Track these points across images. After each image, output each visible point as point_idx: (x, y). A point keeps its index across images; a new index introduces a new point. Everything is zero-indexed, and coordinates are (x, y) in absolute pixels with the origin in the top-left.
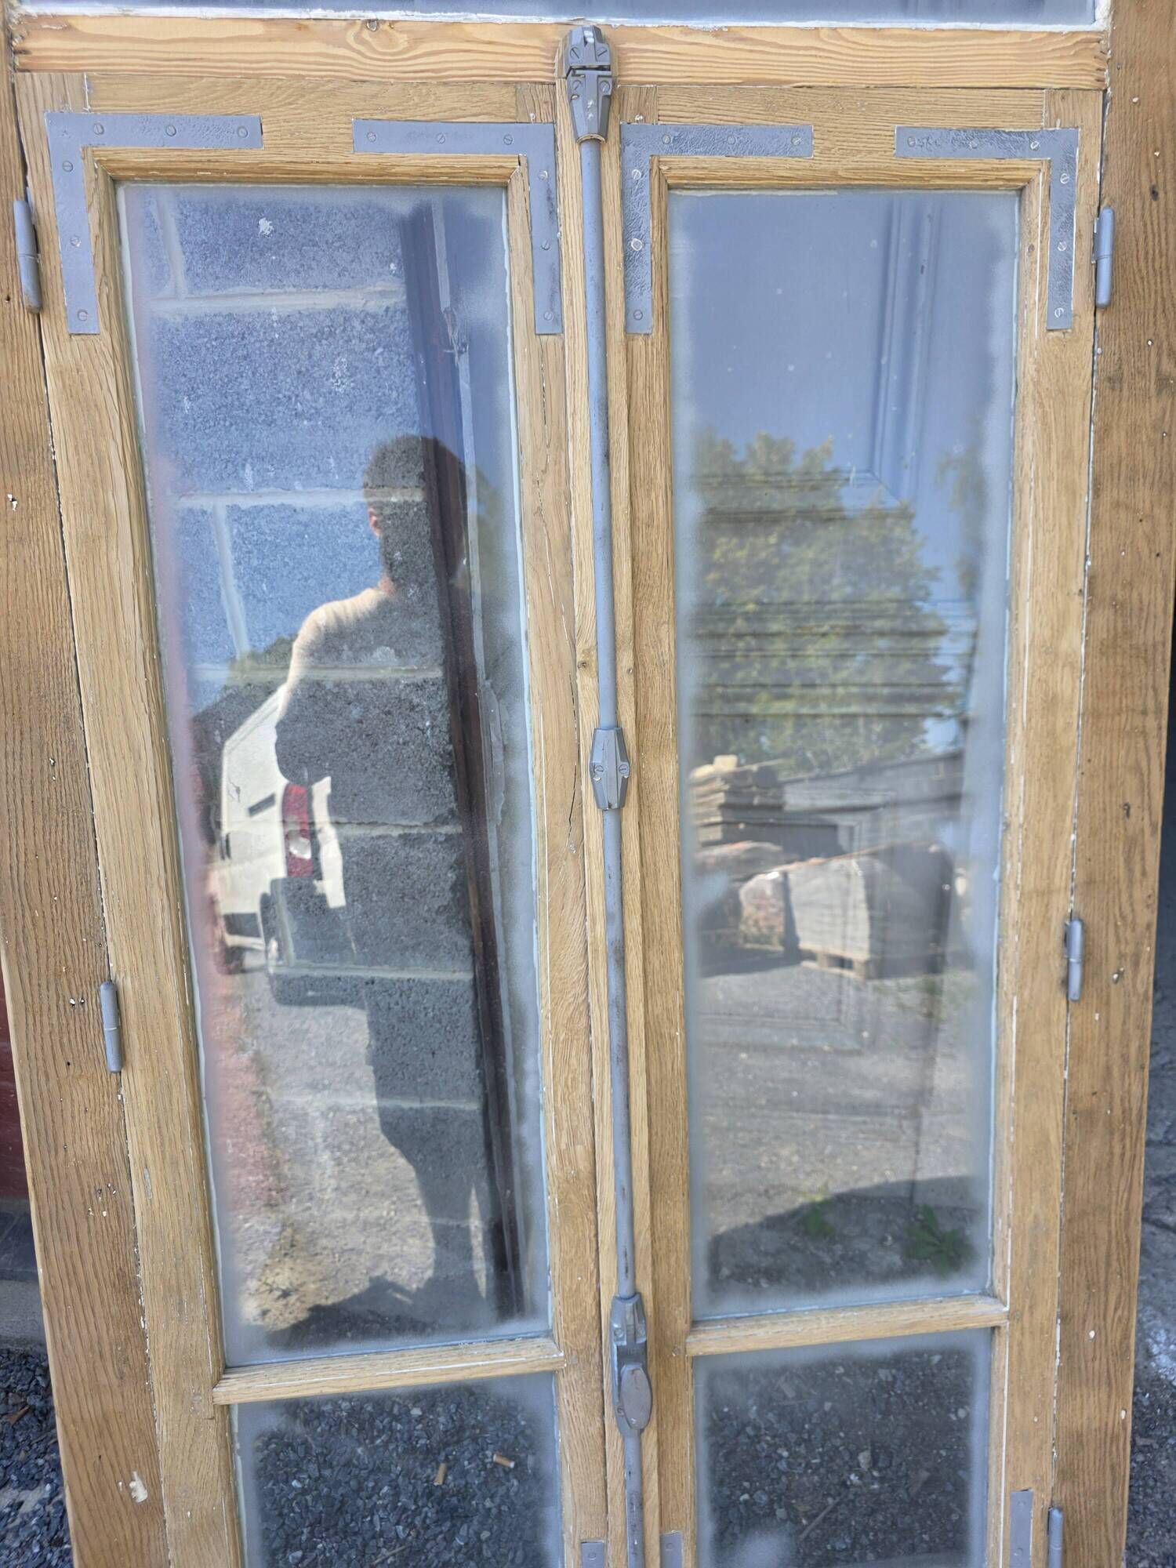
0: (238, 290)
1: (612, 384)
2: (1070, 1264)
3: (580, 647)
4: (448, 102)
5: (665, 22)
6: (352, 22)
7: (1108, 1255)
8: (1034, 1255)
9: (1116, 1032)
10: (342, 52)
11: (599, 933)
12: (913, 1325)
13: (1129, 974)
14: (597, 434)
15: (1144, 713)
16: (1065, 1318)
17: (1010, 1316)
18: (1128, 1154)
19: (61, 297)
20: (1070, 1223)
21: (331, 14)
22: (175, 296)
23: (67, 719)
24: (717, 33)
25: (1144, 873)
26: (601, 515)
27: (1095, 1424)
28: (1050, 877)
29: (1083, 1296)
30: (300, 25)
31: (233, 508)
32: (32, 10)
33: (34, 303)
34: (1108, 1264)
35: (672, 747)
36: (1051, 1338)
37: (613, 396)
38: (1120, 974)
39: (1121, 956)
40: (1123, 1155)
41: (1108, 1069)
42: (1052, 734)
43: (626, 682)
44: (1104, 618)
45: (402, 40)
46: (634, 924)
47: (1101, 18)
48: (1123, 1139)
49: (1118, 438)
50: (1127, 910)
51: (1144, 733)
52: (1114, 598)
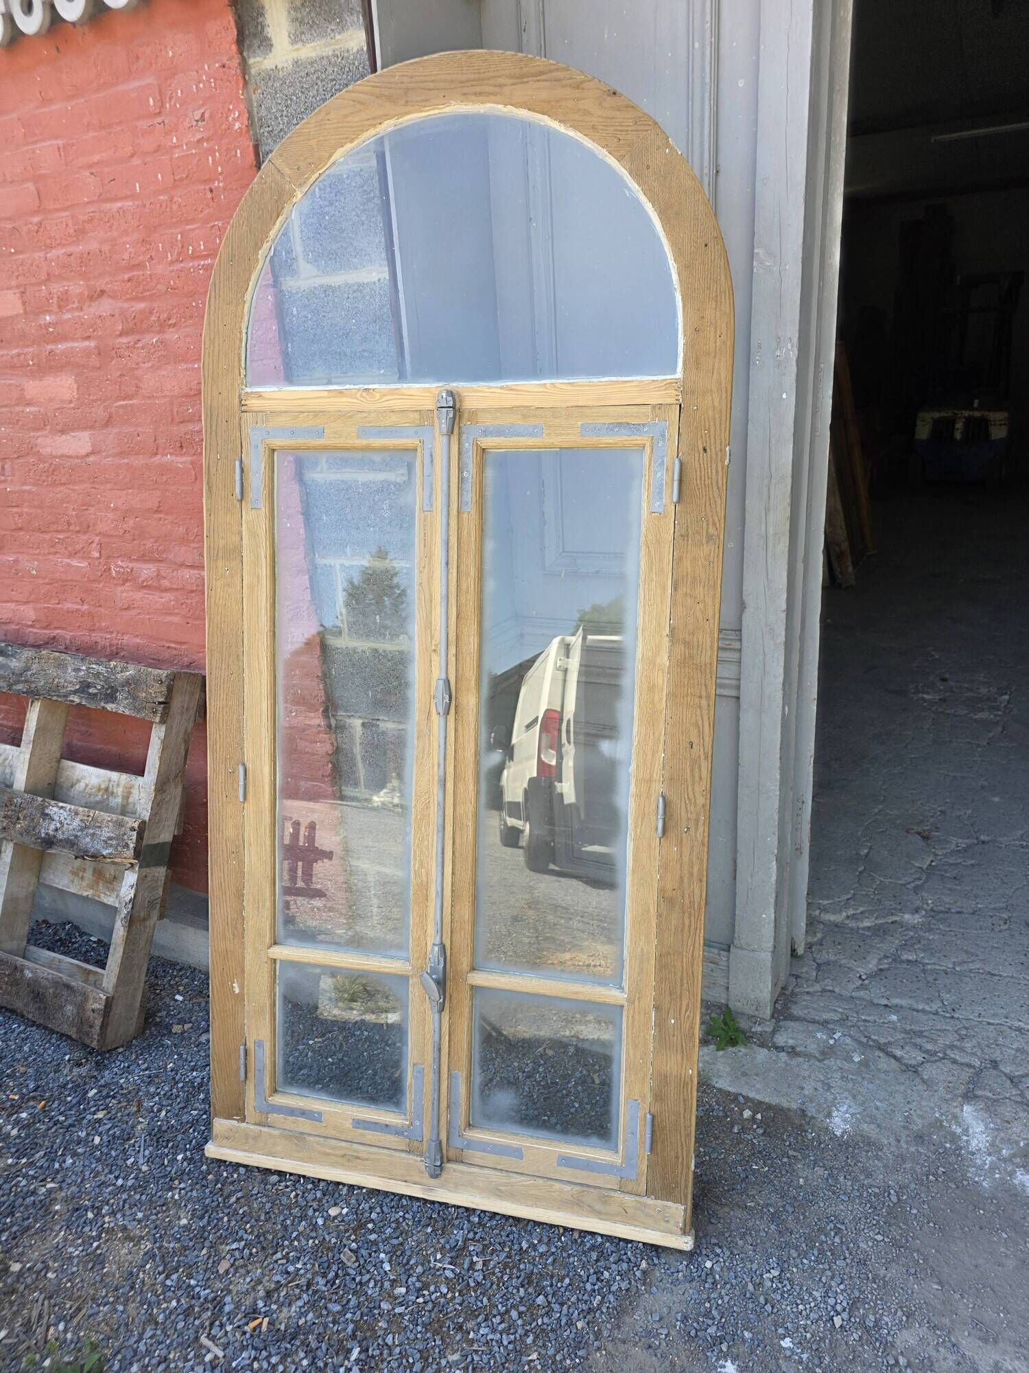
0: (348, 470)
1: (451, 533)
2: (660, 980)
3: (434, 643)
4: (394, 418)
5: (482, 384)
6: (359, 390)
7: (682, 980)
8: (641, 969)
9: (686, 859)
10: (355, 401)
11: (436, 772)
12: (577, 993)
13: (693, 830)
14: (444, 554)
15: (700, 697)
16: (657, 1008)
17: (628, 1000)
18: (693, 926)
19: (251, 494)
20: (660, 957)
21: (352, 387)
22: (321, 472)
23: (238, 656)
24: (502, 388)
25: (701, 778)
26: (444, 588)
27: (674, 1073)
28: (651, 775)
29: (668, 998)
30: (340, 392)
31: (342, 565)
32: (248, 390)
33: (239, 498)
34: (682, 985)
35: (474, 691)
36: (650, 1018)
37: (451, 538)
38: (688, 829)
39: (688, 819)
40: (690, 926)
41: (681, 878)
42: (653, 702)
43: (452, 660)
44: (680, 648)
45: (378, 395)
46: (450, 769)
47: (679, 374)
48: (690, 917)
49: (687, 563)
50: (691, 796)
51: (700, 707)
52: (684, 639)
